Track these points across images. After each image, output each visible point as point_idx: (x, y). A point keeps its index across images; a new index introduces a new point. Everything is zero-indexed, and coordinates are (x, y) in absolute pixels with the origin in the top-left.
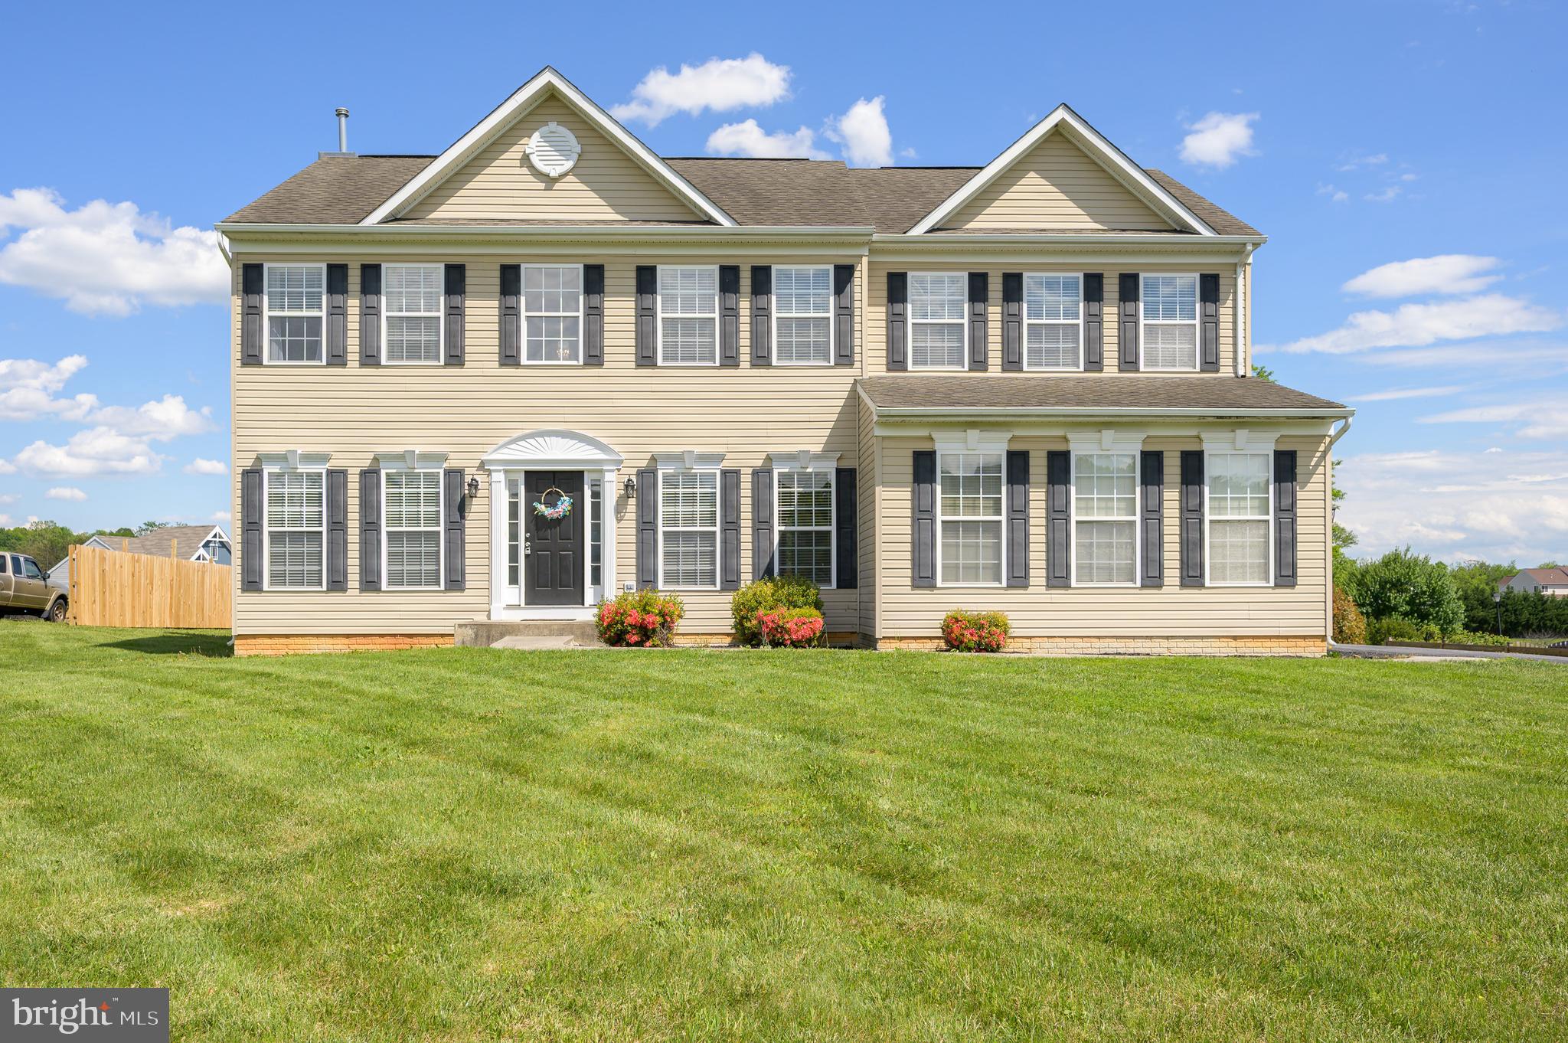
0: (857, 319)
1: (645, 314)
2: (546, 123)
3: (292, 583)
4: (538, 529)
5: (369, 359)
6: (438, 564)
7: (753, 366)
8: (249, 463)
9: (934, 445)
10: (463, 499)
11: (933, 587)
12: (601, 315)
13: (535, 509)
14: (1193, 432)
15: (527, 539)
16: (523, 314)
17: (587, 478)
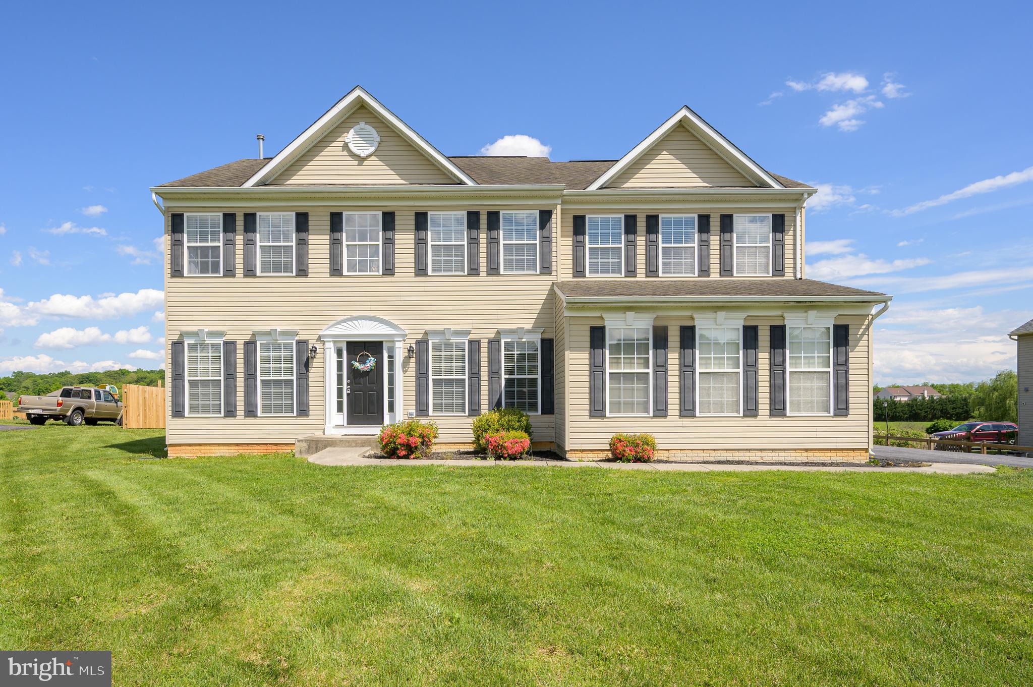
0: (554, 244)
1: (420, 242)
2: (358, 123)
3: (203, 412)
4: (355, 378)
5: (250, 272)
6: (293, 400)
7: (489, 274)
8: (176, 338)
9: (604, 322)
10: (308, 359)
11: (604, 416)
12: (393, 243)
13: (353, 365)
14: (779, 313)
15: (348, 384)
16: (345, 243)
17: (385, 346)
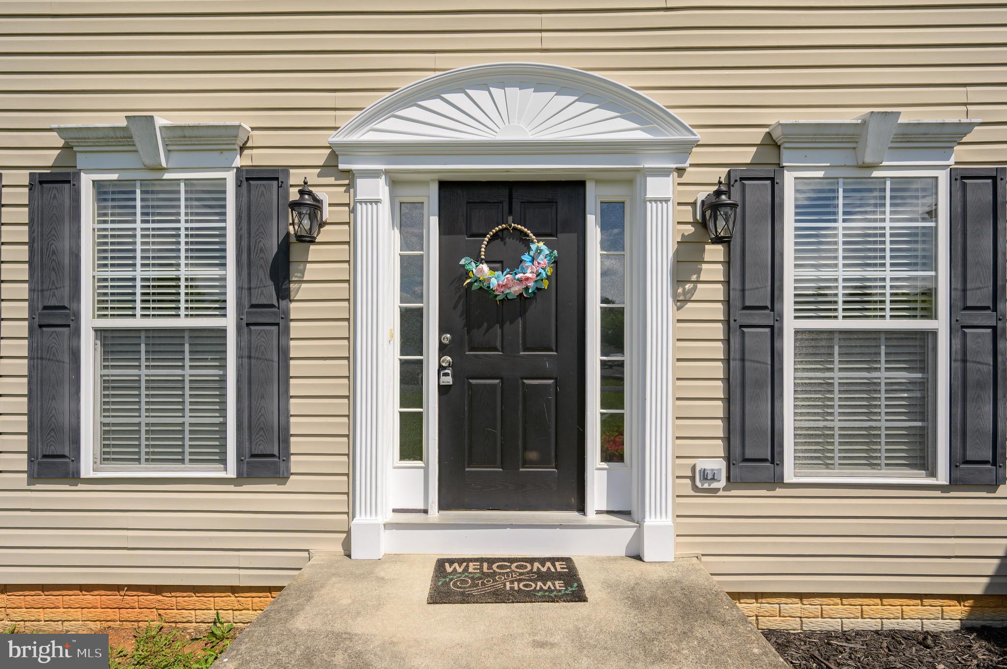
4: (470, 325)
6: (223, 411)
13: (467, 274)
15: (443, 349)
17: (593, 196)
